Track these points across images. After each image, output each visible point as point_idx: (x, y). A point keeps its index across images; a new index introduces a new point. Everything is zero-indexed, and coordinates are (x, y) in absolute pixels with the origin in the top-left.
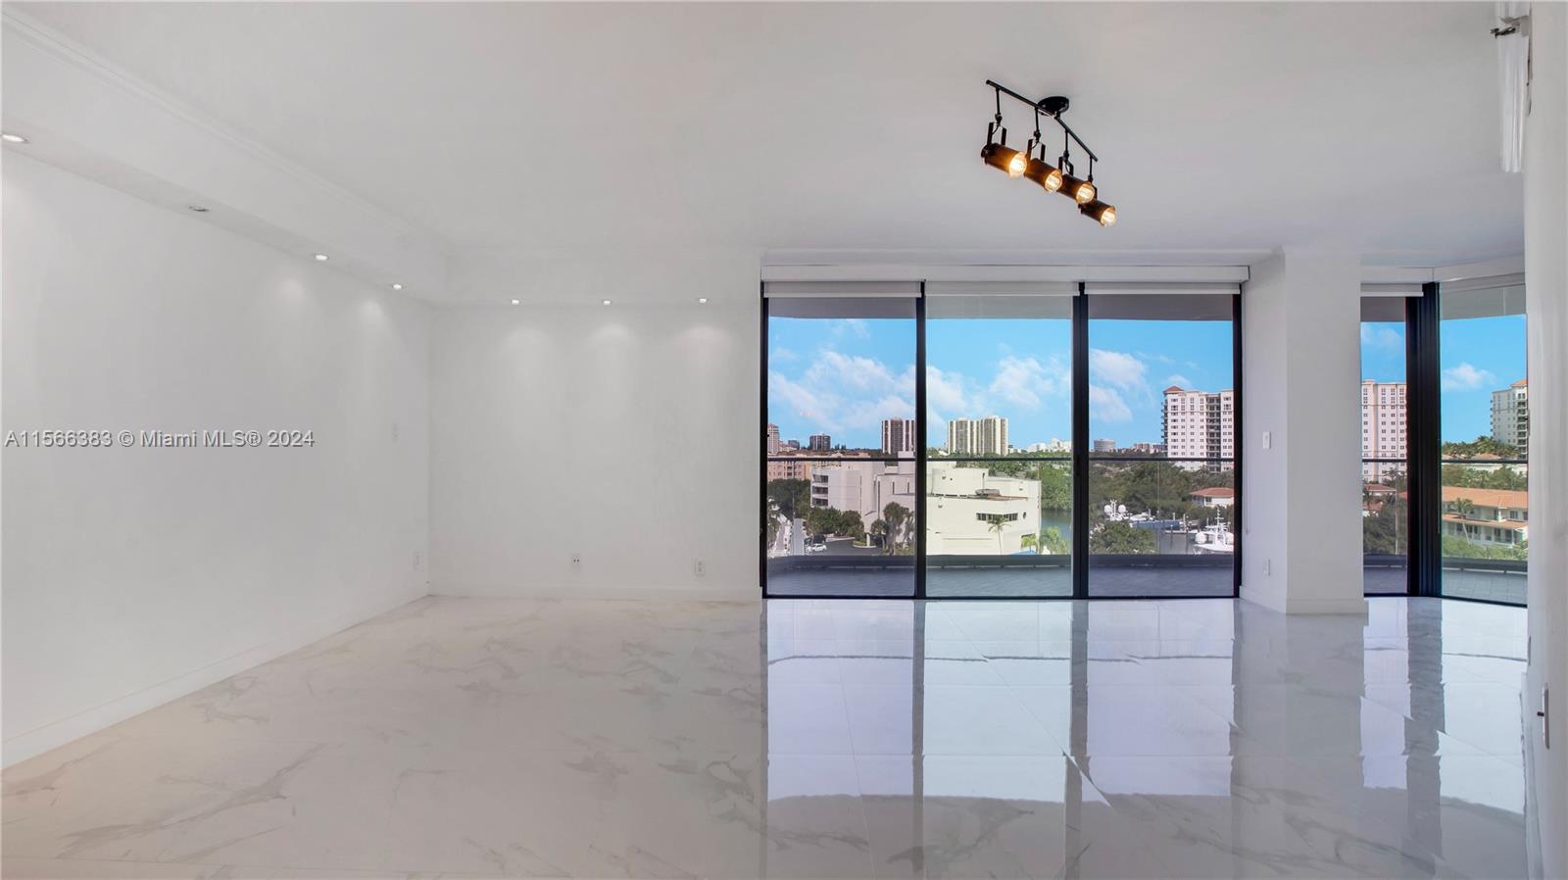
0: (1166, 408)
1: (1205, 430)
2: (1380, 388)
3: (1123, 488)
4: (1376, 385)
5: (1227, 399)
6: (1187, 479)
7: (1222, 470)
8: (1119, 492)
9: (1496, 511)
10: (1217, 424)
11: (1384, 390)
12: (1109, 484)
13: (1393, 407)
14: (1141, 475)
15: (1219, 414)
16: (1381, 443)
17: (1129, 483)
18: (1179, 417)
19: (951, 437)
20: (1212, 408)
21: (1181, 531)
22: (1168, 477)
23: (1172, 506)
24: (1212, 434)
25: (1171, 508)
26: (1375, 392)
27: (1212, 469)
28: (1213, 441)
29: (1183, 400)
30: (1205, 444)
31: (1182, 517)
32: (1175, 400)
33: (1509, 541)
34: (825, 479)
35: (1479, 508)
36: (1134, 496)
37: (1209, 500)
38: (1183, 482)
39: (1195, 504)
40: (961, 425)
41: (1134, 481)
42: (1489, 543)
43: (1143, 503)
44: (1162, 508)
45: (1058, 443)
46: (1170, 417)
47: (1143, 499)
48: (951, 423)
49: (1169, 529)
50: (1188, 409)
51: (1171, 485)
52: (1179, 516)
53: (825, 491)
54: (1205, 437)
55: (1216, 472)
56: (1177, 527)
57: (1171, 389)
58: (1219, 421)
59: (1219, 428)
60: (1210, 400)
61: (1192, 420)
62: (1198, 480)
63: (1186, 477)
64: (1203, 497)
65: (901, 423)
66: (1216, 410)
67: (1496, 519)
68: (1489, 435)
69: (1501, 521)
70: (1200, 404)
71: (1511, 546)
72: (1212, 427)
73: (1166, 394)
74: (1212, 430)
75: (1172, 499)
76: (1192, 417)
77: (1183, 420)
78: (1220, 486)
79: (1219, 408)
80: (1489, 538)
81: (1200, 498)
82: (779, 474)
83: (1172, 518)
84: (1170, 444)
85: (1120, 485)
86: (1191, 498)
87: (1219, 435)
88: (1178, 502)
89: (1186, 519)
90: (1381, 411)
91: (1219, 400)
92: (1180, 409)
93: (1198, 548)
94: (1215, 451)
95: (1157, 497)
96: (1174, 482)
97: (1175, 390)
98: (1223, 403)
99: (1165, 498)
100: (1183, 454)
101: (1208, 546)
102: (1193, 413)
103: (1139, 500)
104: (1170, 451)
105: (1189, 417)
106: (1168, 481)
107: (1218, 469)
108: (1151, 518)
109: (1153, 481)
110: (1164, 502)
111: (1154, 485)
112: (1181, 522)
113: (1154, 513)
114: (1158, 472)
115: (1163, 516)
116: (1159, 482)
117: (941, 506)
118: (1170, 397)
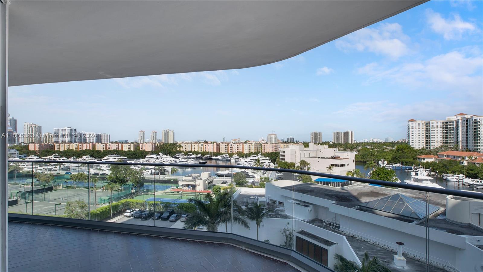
0: (409, 127)
1: (424, 134)
3: (391, 155)
5: (433, 123)
8: (390, 156)
10: (429, 132)
12: (386, 153)
14: (398, 150)
15: (430, 129)
17: (393, 153)
18: (414, 130)
19: (334, 138)
20: (427, 126)
22: (408, 151)
24: (427, 136)
25: (409, 162)
28: (427, 138)
29: (415, 124)
30: (424, 139)
31: (413, 165)
32: (412, 124)
34: (284, 152)
37: (424, 159)
38: (414, 153)
39: (418, 161)
40: (338, 134)
41: (395, 152)
43: (399, 160)
44: (406, 162)
45: (372, 140)
46: (410, 130)
47: (398, 158)
48: (334, 133)
49: (407, 169)
50: (417, 127)
51: (409, 154)
52: (412, 165)
53: (284, 156)
54: (424, 137)
55: (428, 149)
56: (411, 169)
57: (410, 120)
58: (430, 131)
59: (430, 133)
60: (427, 124)
61: (419, 131)
62: (420, 152)
63: (416, 151)
64: (422, 158)
65: (317, 133)
70: (422, 125)
73: (409, 122)
74: (427, 134)
75: (409, 159)
76: (419, 130)
77: (416, 131)
78: (429, 154)
79: (430, 126)
81: (419, 158)
82: (273, 150)
83: (409, 166)
84: (410, 139)
85: (390, 154)
86: (417, 158)
87: (430, 136)
88: (412, 160)
89: (415, 166)
91: (429, 123)
92: (414, 127)
93: (412, 177)
94: (428, 142)
95: (404, 158)
96: (410, 153)
97: (412, 120)
98: (431, 124)
99: (407, 158)
100: (416, 143)
101: (416, 177)
102: (419, 128)
103: (397, 159)
104: (411, 142)
105: (418, 130)
106: (408, 152)
107: (430, 148)
108: (401, 166)
109: (402, 152)
110: (406, 160)
111: (403, 154)
112: (413, 167)
113: (402, 164)
114: (405, 149)
115: (406, 165)
116: (405, 153)
117: (318, 161)
118: (410, 123)
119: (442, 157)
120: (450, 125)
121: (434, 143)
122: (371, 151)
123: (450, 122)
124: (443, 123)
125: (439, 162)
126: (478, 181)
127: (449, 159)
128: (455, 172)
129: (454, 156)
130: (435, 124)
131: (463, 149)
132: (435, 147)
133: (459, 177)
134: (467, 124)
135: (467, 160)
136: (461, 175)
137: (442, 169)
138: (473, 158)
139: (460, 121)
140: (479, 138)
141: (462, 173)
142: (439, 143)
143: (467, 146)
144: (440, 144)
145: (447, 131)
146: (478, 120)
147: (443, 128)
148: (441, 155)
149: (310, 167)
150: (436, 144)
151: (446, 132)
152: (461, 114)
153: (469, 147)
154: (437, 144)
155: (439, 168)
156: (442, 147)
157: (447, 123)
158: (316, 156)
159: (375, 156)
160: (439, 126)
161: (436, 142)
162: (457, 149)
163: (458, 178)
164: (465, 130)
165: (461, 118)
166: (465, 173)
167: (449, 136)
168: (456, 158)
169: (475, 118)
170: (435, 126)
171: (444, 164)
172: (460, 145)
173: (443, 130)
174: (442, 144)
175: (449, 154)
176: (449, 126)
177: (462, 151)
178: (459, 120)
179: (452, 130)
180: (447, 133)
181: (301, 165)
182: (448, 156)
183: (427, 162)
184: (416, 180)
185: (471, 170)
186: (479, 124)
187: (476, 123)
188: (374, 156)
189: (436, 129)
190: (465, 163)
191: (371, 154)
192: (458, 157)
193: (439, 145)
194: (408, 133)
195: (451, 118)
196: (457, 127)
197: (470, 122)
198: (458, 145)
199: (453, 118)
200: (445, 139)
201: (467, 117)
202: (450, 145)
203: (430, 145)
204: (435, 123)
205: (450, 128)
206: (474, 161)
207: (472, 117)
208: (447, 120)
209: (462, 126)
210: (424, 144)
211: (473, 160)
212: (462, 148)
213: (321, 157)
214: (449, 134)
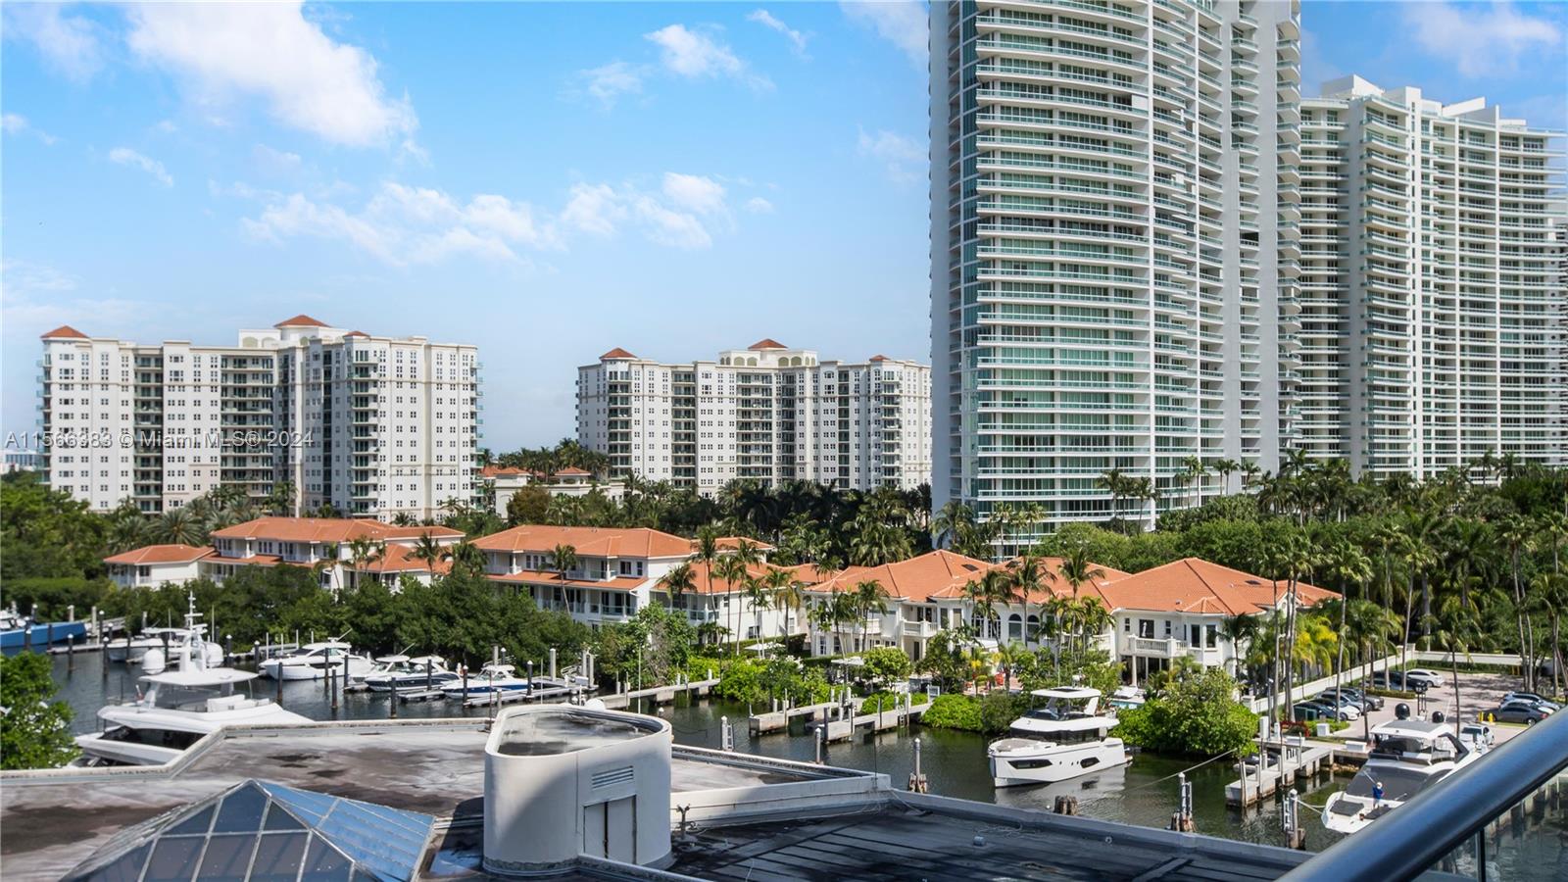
0: (47, 372)
1: (130, 424)
2: (434, 352)
4: (429, 347)
5: (176, 359)
6: (98, 530)
7: (167, 508)
9: (602, 563)
10: (158, 412)
11: (439, 357)
13: (453, 386)
15: (159, 391)
16: (436, 451)
18: (76, 394)
20: (146, 377)
21: (88, 646)
22: (56, 527)
23: (67, 591)
25: (65, 596)
26: (428, 358)
27: (146, 504)
29: (85, 356)
30: (130, 452)
31: (89, 612)
32: (67, 357)
33: (619, 611)
35: (583, 559)
37: (145, 571)
38: (90, 536)
39: (116, 584)
42: (597, 616)
44: (43, 598)
46: (57, 394)
49: (64, 642)
50: (95, 377)
51: (64, 545)
52: (84, 611)
55: (155, 511)
56: (81, 638)
57: (59, 332)
58: (160, 404)
59: (159, 419)
60: (143, 360)
61: (105, 402)
62: (121, 532)
63: (95, 526)
64: (134, 567)
66: (153, 383)
67: (603, 576)
68: (574, 437)
69: (611, 580)
70: (122, 369)
71: (625, 620)
72: (145, 418)
74: (146, 424)
75: (64, 575)
76: (105, 394)
77: (85, 402)
78: (167, 540)
79: (159, 377)
80: (594, 609)
81: (126, 570)
83: (65, 619)
84: (56, 452)
86: (107, 569)
88: (78, 582)
89: (100, 618)
90: (436, 393)
91: (160, 361)
92: (77, 377)
93: (149, 685)
94: (153, 468)
95: (30, 573)
96: (68, 537)
97: (67, 333)
98: (169, 367)
99: (48, 575)
100: (85, 474)
101: (171, 678)
102: (105, 386)
104: (56, 466)
105: (96, 394)
106: (56, 535)
107: (159, 505)
108: (21, 623)
109: (19, 536)
110: (46, 582)
112: (87, 626)
113: (24, 611)
114: (33, 515)
115: (46, 615)
116: (34, 540)
118: (56, 350)
119: (234, 552)
120: (255, 375)
121: (182, 473)
123: (255, 360)
124: (225, 359)
125: (228, 585)
126: (399, 665)
127: (268, 562)
128: (301, 632)
129: (291, 545)
130: (187, 367)
131: (313, 509)
132: (188, 499)
133: (326, 652)
134: (328, 373)
135: (346, 563)
136: (334, 643)
137: (245, 618)
138: (372, 551)
139: (300, 357)
140: (372, 450)
141: (334, 630)
142: (205, 472)
143: (328, 489)
144: (209, 482)
145: (241, 405)
146: (372, 360)
147: (225, 390)
148: (228, 543)
150: (188, 481)
151: (235, 411)
152: (303, 321)
153: (335, 496)
154: (197, 480)
155: (230, 615)
156: (221, 494)
157: (240, 361)
160: (206, 379)
161: (189, 472)
162: (284, 508)
163: (321, 659)
164: (318, 408)
165: (303, 340)
166: (349, 630)
168: (298, 556)
169: (358, 345)
170: (188, 379)
171: (255, 588)
172: (299, 485)
173: (225, 404)
174: (217, 481)
175: (264, 535)
176: (250, 383)
177: (310, 515)
178: (294, 349)
179: (265, 404)
180: (241, 419)
182: (264, 546)
183: (168, 590)
184: (172, 698)
185: (371, 612)
186: (373, 376)
187: (363, 370)
189: (189, 395)
190: (337, 579)
192: (306, 547)
193: (206, 489)
194: (41, 416)
195: (259, 335)
196: (286, 387)
197: (343, 369)
198: (288, 487)
199: (269, 340)
200: (230, 453)
201: (330, 336)
202: (255, 487)
203: (159, 489)
204: (189, 357)
205: (255, 389)
206: (374, 567)
207: (349, 338)
208: (240, 347)
209: (306, 385)
210: (130, 480)
211: (370, 560)
212: (306, 502)
214: (250, 425)
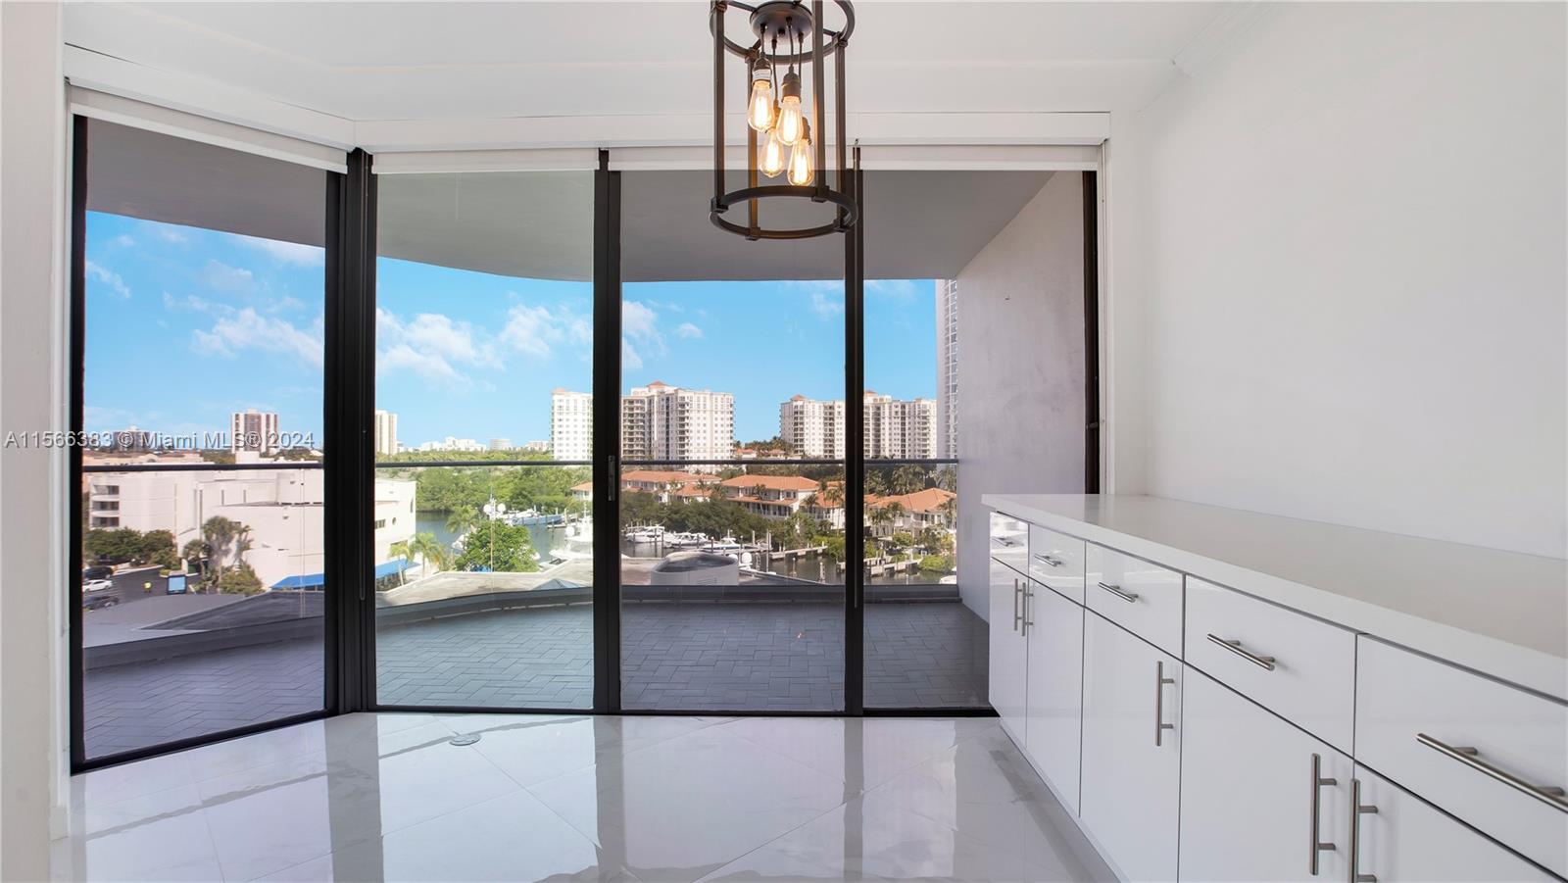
0: (553, 408)
3: (511, 486)
4: (712, 394)
6: (569, 476)
9: (779, 492)
11: (716, 399)
13: (722, 412)
14: (527, 472)
16: (715, 442)
17: (516, 480)
18: (564, 417)
22: (552, 474)
23: (556, 502)
25: (555, 504)
26: (711, 400)
29: (568, 400)
31: (563, 511)
32: (560, 401)
33: (784, 514)
34: (114, 490)
35: (769, 490)
36: (521, 494)
37: (587, 493)
38: (566, 478)
39: (575, 499)
42: (775, 517)
43: (529, 500)
44: (546, 504)
45: (453, 443)
46: (556, 417)
47: (529, 496)
49: (550, 523)
50: (572, 409)
51: (555, 482)
52: (561, 510)
53: (115, 506)
56: (559, 522)
57: (557, 390)
61: (576, 420)
62: (578, 476)
63: (569, 474)
65: (259, 417)
67: (777, 498)
69: (782, 500)
70: (582, 406)
71: (785, 518)
75: (555, 495)
76: (575, 417)
77: (567, 420)
80: (775, 513)
81: (578, 493)
83: (554, 513)
84: (556, 442)
85: (508, 483)
86: (571, 493)
88: (560, 497)
89: (567, 514)
90: (715, 416)
92: (565, 408)
95: (542, 493)
96: (557, 478)
97: (560, 391)
99: (548, 494)
100: (568, 451)
101: (577, 539)
102: (576, 413)
103: (525, 497)
104: (556, 448)
105: (572, 417)
106: (553, 478)
108: (536, 514)
109: (538, 477)
110: (548, 498)
111: (539, 481)
112: (563, 517)
113: (539, 509)
115: (547, 512)
117: (286, 518)
118: (556, 398)
120: (637, 408)
122: (455, 478)
123: (638, 401)
126: (687, 537)
127: (636, 490)
128: (647, 522)
129: (647, 483)
133: (655, 531)
134: (668, 407)
135: (668, 491)
136: (659, 527)
138: (679, 486)
139: (656, 399)
140: (686, 441)
141: (660, 520)
145: (632, 421)
146: (687, 400)
147: (624, 414)
149: (248, 539)
151: (629, 424)
152: (658, 384)
153: (670, 455)
157: (631, 402)
158: (273, 500)
159: (466, 492)
163: (653, 534)
164: (664, 423)
165: (657, 393)
166: (665, 521)
167: (635, 436)
168: (649, 487)
169: (681, 394)
172: (655, 457)
173: (624, 420)
175: (636, 478)
176: (635, 411)
177: (659, 470)
178: (653, 396)
179: (641, 421)
180: (631, 427)
181: (208, 538)
185: (676, 513)
186: (687, 408)
187: (683, 406)
188: (462, 492)
190: (665, 499)
191: (457, 484)
192: (652, 484)
194: (549, 427)
195: (639, 390)
196: (650, 414)
197: (673, 404)
198: (651, 457)
199: (643, 392)
200: (627, 442)
201: (669, 390)
202: (637, 457)
205: (638, 414)
206: (680, 493)
207: (676, 391)
208: (631, 396)
209: (658, 412)
211: (678, 490)
213: (293, 502)
214: (635, 430)
